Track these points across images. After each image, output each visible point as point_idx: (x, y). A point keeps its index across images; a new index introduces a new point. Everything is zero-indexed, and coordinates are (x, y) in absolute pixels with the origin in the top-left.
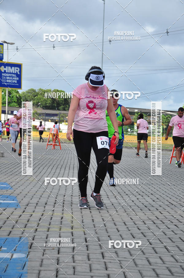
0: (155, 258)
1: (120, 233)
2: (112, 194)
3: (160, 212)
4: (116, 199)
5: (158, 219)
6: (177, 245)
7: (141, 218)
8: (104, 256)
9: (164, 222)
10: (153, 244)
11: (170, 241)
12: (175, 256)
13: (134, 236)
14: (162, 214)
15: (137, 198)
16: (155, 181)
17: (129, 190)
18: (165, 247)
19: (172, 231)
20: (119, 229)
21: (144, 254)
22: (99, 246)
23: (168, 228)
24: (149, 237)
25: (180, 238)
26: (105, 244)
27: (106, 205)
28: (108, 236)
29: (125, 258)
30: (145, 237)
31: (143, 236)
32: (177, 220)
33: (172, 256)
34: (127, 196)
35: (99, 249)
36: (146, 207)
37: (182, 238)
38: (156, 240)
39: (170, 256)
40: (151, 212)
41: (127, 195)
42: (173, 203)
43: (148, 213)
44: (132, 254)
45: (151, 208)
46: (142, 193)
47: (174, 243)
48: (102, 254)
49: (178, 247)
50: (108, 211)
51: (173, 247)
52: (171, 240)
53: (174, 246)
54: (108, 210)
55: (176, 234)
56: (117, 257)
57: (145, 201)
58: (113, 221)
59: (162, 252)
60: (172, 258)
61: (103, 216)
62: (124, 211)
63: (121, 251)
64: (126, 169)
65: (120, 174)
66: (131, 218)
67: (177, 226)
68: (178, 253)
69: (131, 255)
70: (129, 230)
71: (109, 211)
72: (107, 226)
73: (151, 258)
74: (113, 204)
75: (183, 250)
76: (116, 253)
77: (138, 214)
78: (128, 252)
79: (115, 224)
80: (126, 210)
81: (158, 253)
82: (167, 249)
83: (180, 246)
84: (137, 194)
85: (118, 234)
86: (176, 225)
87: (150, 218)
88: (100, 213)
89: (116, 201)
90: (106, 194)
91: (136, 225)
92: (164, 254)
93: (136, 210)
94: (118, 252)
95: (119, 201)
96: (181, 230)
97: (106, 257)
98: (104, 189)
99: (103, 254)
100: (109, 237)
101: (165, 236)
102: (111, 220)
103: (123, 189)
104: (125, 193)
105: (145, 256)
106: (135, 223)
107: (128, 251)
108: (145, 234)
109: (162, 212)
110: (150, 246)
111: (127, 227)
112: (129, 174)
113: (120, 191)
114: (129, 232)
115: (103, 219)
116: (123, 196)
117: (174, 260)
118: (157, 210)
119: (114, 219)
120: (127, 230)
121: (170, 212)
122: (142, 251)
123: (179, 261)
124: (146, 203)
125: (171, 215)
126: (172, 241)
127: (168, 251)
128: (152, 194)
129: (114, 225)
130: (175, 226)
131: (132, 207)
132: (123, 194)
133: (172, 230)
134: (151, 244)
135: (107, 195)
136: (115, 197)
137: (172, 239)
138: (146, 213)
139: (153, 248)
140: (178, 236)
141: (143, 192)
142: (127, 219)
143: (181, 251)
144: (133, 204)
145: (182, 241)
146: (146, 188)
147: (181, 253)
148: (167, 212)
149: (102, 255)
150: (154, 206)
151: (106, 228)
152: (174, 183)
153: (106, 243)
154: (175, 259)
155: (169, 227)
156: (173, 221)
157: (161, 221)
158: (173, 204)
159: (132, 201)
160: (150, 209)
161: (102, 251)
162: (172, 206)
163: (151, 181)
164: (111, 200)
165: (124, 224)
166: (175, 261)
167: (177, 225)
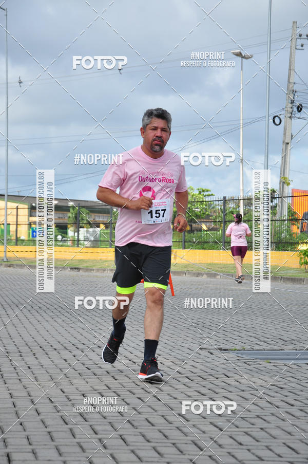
0: (102, 457)
1: (41, 417)
2: (29, 350)
3: (113, 377)
4: (36, 358)
5: (109, 388)
6: (140, 433)
7: (80, 389)
8: (11, 459)
9: (119, 393)
10: (101, 432)
11: (128, 425)
12: (138, 452)
13: (67, 421)
14: (116, 380)
15: (73, 354)
16: (105, 324)
17: (59, 342)
18: (121, 436)
19: (133, 408)
20: (40, 410)
21: (83, 450)
22: (3, 443)
23: (126, 403)
24: (94, 420)
25: (146, 419)
26: (13, 438)
27: (16, 368)
28: (19, 424)
29: (49, 460)
30: (86, 421)
31: (83, 420)
32: (143, 389)
33: (133, 451)
34: (55, 352)
35: (3, 448)
36: (89, 369)
37: (150, 420)
38: (105, 425)
39: (130, 452)
40: (98, 378)
41: (55, 349)
42: (135, 361)
43: (93, 380)
44: (63, 453)
45: (98, 371)
46: (81, 346)
47: (137, 428)
48: (8, 456)
49: (143, 436)
50: (20, 380)
51: (135, 435)
52: (131, 424)
53: (136, 433)
54: (20, 378)
55: (139, 413)
56: (35, 459)
57: (87, 359)
58: (30, 396)
59: (115, 446)
60: (132, 455)
61: (10, 388)
62: (50, 378)
63: (44, 448)
64: (53, 305)
65: (44, 314)
66: (61, 390)
67: (142, 400)
68: (143, 446)
69: (60, 455)
70: (58, 412)
71: (22, 380)
72: (18, 407)
73: (96, 457)
74: (29, 368)
75: (150, 440)
76: (33, 453)
77: (74, 382)
78: (56, 450)
79: (32, 402)
80: (53, 377)
81: (108, 447)
82: (123, 440)
83: (146, 434)
84: (74, 348)
85: (39, 418)
86: (139, 398)
87: (96, 388)
88: (6, 383)
89: (36, 362)
90: (17, 351)
91: (70, 401)
92: (118, 449)
93: (71, 376)
94: (37, 451)
95: (41, 362)
96: (149, 406)
97: (15, 460)
98: (14, 342)
99: (10, 456)
100: (21, 424)
101: (121, 417)
102: (26, 394)
103: (49, 340)
104: (51, 346)
105: (85, 454)
106: (68, 399)
107: (54, 447)
108: (86, 416)
109: (116, 377)
110: (95, 436)
111: (55, 406)
112: (58, 314)
113: (43, 343)
114: (58, 414)
115: (10, 394)
116: (49, 353)
117: (135, 459)
118: (108, 373)
119: (31, 392)
120: (55, 411)
121: (130, 376)
122: (81, 447)
123: (144, 459)
124: (89, 364)
125: (131, 381)
126: (133, 426)
127: (125, 443)
128: (100, 347)
129: (30, 403)
130: (138, 400)
131: (63, 370)
132: (48, 348)
133: (134, 406)
134: (96, 433)
135: (20, 352)
136: (34, 354)
137: (132, 422)
138: (88, 380)
139: (100, 440)
140: (143, 417)
141: (83, 344)
142: (55, 393)
143: (148, 441)
144: (66, 365)
145: (149, 424)
146: (90, 336)
147: (148, 446)
148: (125, 376)
149: (7, 458)
150: (103, 367)
151: (16, 409)
152: (137, 327)
153: (14, 436)
154: (137, 456)
155: (128, 402)
156: (134, 391)
157: (114, 392)
158: (135, 363)
159: (65, 360)
160: (96, 373)
161: (8, 450)
162: (135, 366)
163: (97, 324)
164: (27, 359)
165: (48, 401)
166: (138, 460)
167: (142, 398)
